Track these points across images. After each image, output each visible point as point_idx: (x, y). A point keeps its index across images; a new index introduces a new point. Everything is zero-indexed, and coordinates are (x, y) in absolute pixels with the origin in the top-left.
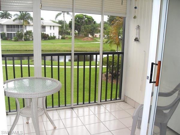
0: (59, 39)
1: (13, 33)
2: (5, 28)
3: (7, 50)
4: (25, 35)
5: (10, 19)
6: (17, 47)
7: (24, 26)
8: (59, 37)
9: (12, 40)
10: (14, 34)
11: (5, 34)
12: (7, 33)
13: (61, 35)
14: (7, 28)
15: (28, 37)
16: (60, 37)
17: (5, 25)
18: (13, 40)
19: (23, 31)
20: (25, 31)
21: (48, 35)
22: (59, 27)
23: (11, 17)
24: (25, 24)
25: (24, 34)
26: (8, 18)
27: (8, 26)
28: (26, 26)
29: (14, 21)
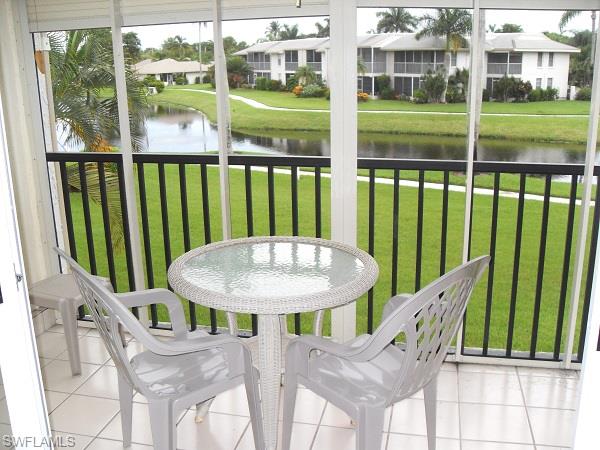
0: (568, 98)
1: (412, 75)
2: (390, 62)
3: (391, 133)
4: (451, 82)
5: (410, 31)
6: (420, 122)
7: (450, 54)
8: (569, 91)
9: (409, 100)
10: (416, 79)
11: (387, 80)
12: (396, 78)
13: (577, 85)
14: (396, 60)
15: (460, 91)
16: (574, 91)
17: (390, 52)
18: (412, 98)
19: (444, 70)
20: (451, 71)
21: (528, 86)
22: (572, 56)
23: (414, 25)
24: (451, 48)
25: (447, 80)
26: (404, 30)
27: (400, 55)
28: (455, 55)
29: (418, 37)
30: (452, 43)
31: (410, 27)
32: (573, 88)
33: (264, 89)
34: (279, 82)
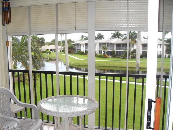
0: (166, 57)
1: (121, 51)
2: (115, 47)
3: (115, 67)
4: (132, 53)
5: (121, 38)
6: (123, 64)
7: (132, 45)
8: (166, 55)
9: (120, 58)
10: (122, 52)
11: (114, 52)
12: (117, 51)
13: (168, 53)
14: (116, 46)
15: (135, 55)
16: (167, 55)
17: (115, 44)
18: (121, 57)
19: (130, 49)
20: (132, 49)
22: (166, 45)
24: (132, 43)
25: (131, 52)
26: (119, 38)
27: (118, 45)
28: (133, 45)
29: (123, 40)
30: (132, 41)
31: (120, 37)
32: (167, 54)
33: (79, 54)
34: (84, 52)
